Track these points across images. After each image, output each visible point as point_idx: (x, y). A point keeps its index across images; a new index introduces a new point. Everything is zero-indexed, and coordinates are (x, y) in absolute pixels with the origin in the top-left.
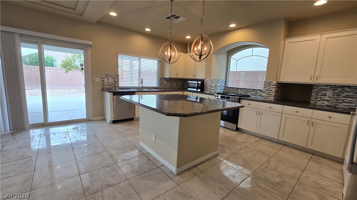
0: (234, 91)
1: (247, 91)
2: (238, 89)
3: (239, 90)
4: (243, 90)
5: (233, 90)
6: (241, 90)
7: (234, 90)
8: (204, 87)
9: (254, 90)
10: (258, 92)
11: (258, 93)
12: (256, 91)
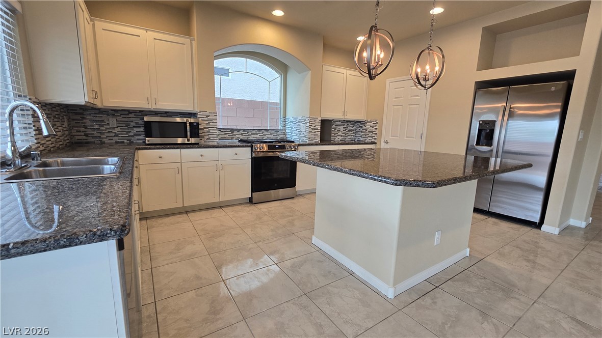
0: (225, 136)
1: (248, 133)
2: (232, 130)
3: (235, 133)
4: (241, 132)
5: (224, 133)
6: (238, 133)
7: (226, 134)
8: (200, 132)
9: (259, 130)
10: (266, 133)
11: (265, 135)
12: (263, 133)
